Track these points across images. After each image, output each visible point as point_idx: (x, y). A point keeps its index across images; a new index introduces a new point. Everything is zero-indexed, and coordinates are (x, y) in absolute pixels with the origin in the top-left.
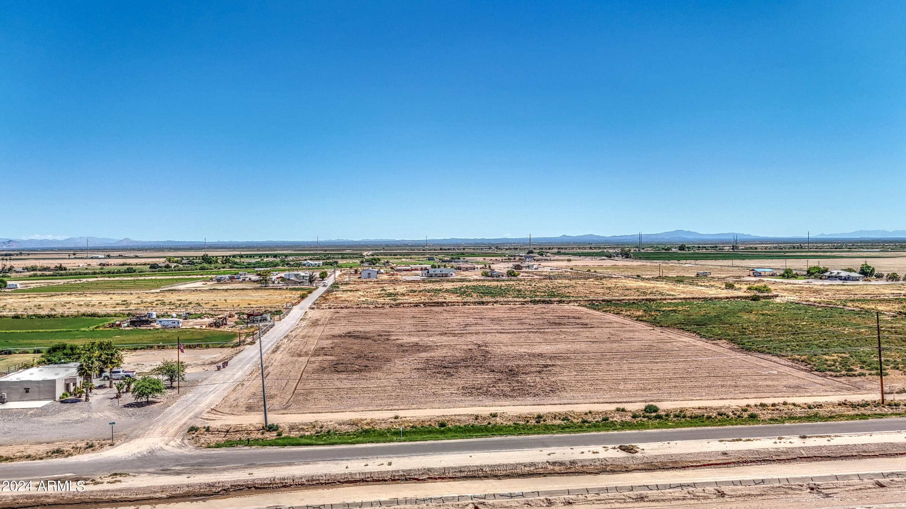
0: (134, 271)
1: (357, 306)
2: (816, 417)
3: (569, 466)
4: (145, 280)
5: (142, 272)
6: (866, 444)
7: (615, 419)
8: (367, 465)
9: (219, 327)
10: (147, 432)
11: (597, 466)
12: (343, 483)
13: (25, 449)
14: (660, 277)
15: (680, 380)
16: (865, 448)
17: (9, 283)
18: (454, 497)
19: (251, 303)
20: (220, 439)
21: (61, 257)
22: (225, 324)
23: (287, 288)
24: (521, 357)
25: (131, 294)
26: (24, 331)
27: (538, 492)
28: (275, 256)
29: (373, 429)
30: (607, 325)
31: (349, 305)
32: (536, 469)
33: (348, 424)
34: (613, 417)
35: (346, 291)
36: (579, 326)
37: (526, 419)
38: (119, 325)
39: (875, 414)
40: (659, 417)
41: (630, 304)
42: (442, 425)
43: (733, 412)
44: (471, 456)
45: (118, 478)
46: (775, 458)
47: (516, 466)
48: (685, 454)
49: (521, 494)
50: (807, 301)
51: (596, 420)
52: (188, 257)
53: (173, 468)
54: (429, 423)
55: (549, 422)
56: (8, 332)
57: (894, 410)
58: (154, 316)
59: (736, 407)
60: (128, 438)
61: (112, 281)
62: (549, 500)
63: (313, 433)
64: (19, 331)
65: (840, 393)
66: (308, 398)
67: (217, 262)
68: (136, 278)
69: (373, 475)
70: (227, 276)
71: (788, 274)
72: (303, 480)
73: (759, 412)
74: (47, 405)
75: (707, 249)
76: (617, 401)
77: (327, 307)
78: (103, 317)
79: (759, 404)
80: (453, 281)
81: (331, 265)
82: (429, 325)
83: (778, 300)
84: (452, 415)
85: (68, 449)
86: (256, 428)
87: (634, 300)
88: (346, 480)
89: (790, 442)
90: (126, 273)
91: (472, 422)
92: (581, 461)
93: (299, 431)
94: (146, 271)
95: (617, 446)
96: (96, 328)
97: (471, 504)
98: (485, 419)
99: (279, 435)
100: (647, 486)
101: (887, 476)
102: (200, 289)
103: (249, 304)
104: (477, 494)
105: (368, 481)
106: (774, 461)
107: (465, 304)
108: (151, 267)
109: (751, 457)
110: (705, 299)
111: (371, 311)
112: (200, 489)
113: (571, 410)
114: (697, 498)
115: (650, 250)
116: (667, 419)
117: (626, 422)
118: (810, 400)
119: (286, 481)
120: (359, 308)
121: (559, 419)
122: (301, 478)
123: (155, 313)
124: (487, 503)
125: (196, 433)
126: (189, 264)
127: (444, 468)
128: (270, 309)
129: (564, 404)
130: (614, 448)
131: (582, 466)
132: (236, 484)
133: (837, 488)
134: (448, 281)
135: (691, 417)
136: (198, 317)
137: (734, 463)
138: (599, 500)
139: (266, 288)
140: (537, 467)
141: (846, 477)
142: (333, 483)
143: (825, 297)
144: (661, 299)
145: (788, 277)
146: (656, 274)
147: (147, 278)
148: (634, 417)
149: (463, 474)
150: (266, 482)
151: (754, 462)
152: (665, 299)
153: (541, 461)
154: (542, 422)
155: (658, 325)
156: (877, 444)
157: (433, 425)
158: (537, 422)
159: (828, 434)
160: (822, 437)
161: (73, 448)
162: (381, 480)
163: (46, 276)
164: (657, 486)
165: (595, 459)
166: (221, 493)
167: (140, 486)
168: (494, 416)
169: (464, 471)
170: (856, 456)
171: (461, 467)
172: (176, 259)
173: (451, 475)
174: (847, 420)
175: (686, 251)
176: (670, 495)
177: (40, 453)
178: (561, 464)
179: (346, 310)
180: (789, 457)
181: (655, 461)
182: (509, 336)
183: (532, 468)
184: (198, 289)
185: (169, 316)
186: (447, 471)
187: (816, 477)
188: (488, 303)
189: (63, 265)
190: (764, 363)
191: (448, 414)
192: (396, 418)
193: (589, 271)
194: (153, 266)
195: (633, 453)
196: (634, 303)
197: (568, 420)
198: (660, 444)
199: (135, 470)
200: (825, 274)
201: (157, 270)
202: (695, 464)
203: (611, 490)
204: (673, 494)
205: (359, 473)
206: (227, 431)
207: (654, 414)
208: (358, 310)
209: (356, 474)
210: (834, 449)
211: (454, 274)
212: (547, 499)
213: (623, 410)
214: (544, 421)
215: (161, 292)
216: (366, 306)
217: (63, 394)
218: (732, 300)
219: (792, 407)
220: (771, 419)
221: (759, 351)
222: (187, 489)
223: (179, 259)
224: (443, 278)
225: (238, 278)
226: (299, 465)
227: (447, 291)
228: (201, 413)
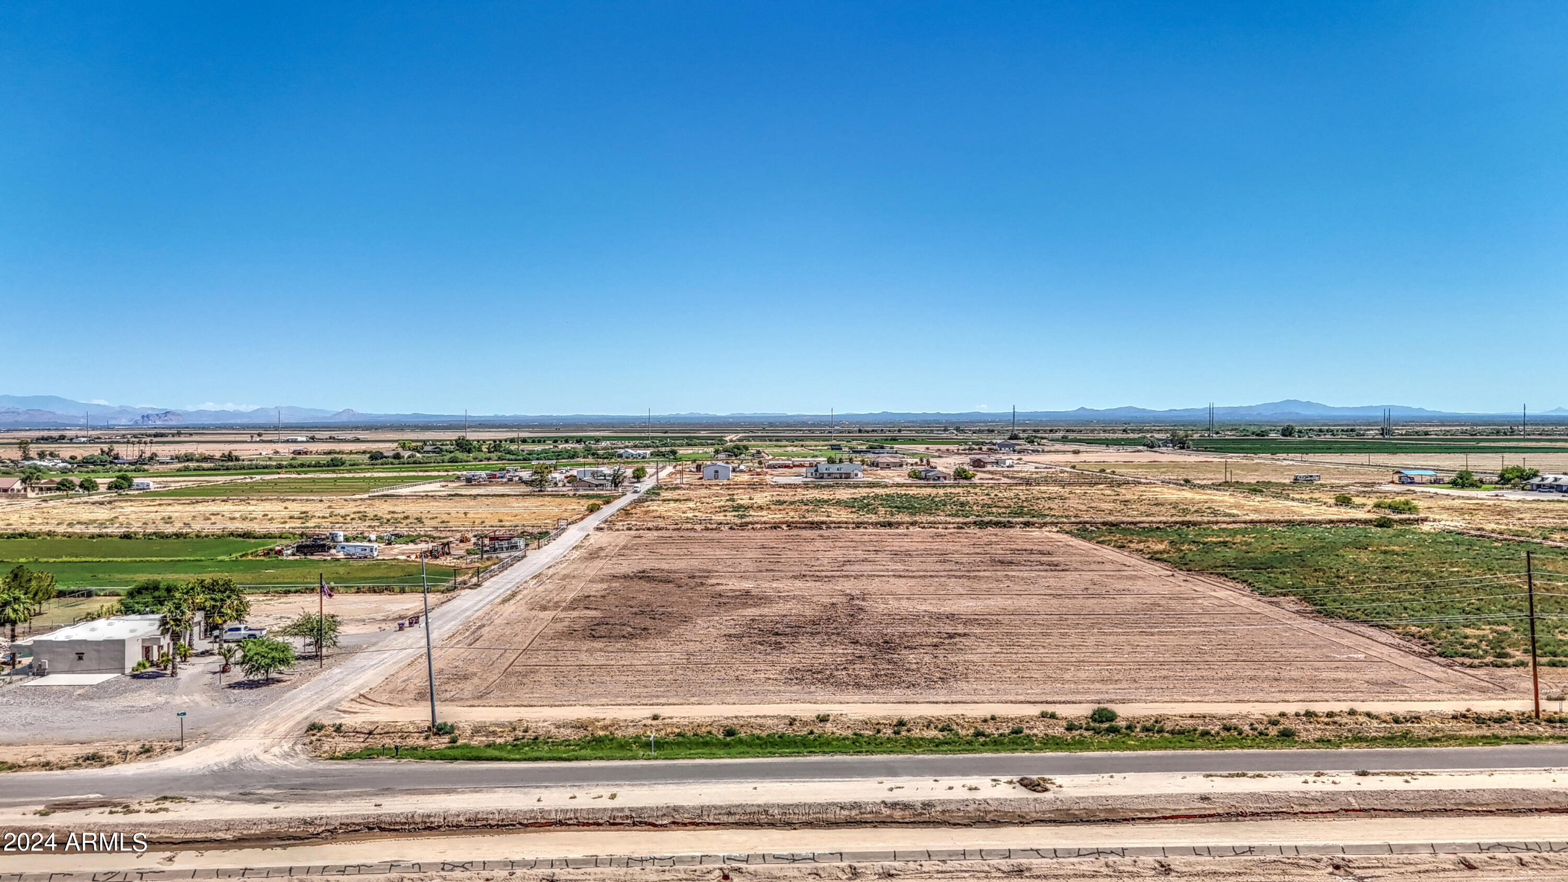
0: (343, 464)
1: (676, 527)
2: (1406, 738)
3: (920, 811)
4: (353, 478)
5: (354, 465)
6: (1474, 791)
7: (1035, 731)
8: (575, 797)
9: (436, 558)
10: (242, 731)
11: (969, 812)
12: (526, 826)
13: (46, 751)
14: (1226, 482)
15: (1179, 665)
16: (1471, 797)
17: (136, 481)
18: (693, 857)
19: (506, 518)
20: (355, 745)
21: (238, 439)
22: (448, 554)
23: (575, 495)
24: (916, 618)
25: (321, 501)
26: (128, 559)
27: (841, 854)
28: (579, 441)
29: (611, 737)
30: (1094, 567)
31: (662, 524)
32: (861, 813)
33: (572, 727)
34: (1031, 728)
35: (669, 500)
36: (1041, 568)
37: (877, 727)
38: (280, 553)
39: (1519, 737)
40: (1115, 730)
41: (1152, 530)
42: (730, 733)
43: (1252, 724)
44: (755, 788)
45: (167, 804)
46: (1297, 809)
47: (825, 807)
48: (1131, 797)
49: (811, 856)
50: (1479, 529)
51: (1001, 731)
52: (434, 442)
53: (259, 792)
54: (709, 728)
55: (916, 733)
56: (103, 560)
57: (1557, 730)
58: (341, 539)
59: (1261, 717)
60: (208, 738)
61: (302, 479)
62: (855, 869)
63: (510, 739)
64: (120, 559)
65: (1464, 696)
66: (525, 681)
67: (480, 450)
68: (339, 475)
69: (578, 815)
70: (483, 474)
71: (1463, 481)
72: (461, 819)
73: (1300, 727)
74: (108, 681)
75: (1333, 435)
76: (1050, 699)
77: (625, 528)
78: (261, 538)
79: (1302, 712)
80: (856, 486)
81: (664, 455)
82: (783, 560)
83: (1426, 527)
84: (751, 717)
85: (111, 754)
86: (418, 728)
87: (1160, 522)
88: (532, 821)
89: (1334, 783)
90: (328, 466)
91: (782, 728)
92: (942, 803)
93: (487, 736)
94: (361, 464)
95: (1016, 779)
96: (241, 556)
97: (718, 871)
98: (805, 724)
99: (454, 741)
100: (1037, 851)
101: (1488, 849)
102: (433, 494)
103: (501, 521)
104: (735, 854)
105: (570, 825)
106: (1295, 814)
107: (858, 525)
108: (372, 458)
109: (1252, 807)
110: (1290, 523)
111: (696, 535)
112: (290, 827)
113: (959, 712)
114: (1119, 874)
115: (1230, 435)
116: (1128, 735)
117: (1053, 737)
118: (1401, 708)
119: (432, 819)
120: (678, 529)
121: (936, 727)
122: (458, 816)
123: (341, 533)
124: (744, 870)
125: (319, 734)
126: (434, 452)
127: (702, 807)
128: (530, 530)
129: (953, 703)
130: (1011, 782)
131: (943, 812)
132: (349, 821)
133: (1383, 867)
134: (848, 486)
135: (1172, 732)
136: (412, 541)
137: (1219, 815)
138: (942, 872)
139: (541, 493)
140: (863, 810)
141: (1410, 848)
142: (511, 825)
143: (1516, 522)
144: (1209, 522)
145: (1463, 486)
146: (1220, 478)
147: (357, 475)
148: (1070, 728)
149: (731, 819)
150: (398, 820)
151: (1258, 814)
152: (1217, 523)
153: (871, 801)
154: (904, 733)
155: (1184, 568)
156: (1495, 791)
157: (714, 732)
158: (895, 733)
159: (1411, 771)
160: (1397, 774)
161: (119, 752)
162: (592, 824)
163: (204, 470)
164: (1055, 851)
165: (967, 800)
166: (323, 835)
167: (195, 819)
168: (823, 719)
169: (735, 814)
170: (1452, 810)
171: (731, 806)
172: (414, 444)
173: (711, 820)
174: (1460, 745)
175: (1296, 438)
176: (1072, 867)
177: (66, 759)
178: (906, 806)
179: (656, 533)
180: (1322, 809)
181: (1076, 807)
182: (912, 582)
183: (853, 813)
184: (430, 494)
185: (365, 538)
186: (705, 813)
187: (1352, 847)
188: (899, 524)
189: (234, 453)
190: (1349, 640)
191: (745, 714)
192: (655, 718)
193: (1103, 471)
194: (375, 457)
195: (1039, 792)
196: (1158, 528)
197: (951, 730)
198: (1095, 777)
199: (198, 793)
200: (1532, 481)
201: (380, 461)
202: (1147, 815)
203: (971, 855)
204: (1077, 866)
205: (556, 811)
206: (370, 733)
207: (1106, 725)
208: (675, 534)
209: (550, 812)
210: (1411, 796)
211: (860, 474)
212: (850, 866)
213: (1053, 716)
214: (909, 731)
215: (371, 498)
216: (689, 526)
217: (139, 664)
218: (1341, 525)
219: (1366, 719)
220: (1318, 741)
221: (1347, 618)
222: (268, 827)
223: (418, 444)
224: (840, 481)
225: (502, 477)
226: (463, 792)
227: (839, 503)
228: (339, 701)
